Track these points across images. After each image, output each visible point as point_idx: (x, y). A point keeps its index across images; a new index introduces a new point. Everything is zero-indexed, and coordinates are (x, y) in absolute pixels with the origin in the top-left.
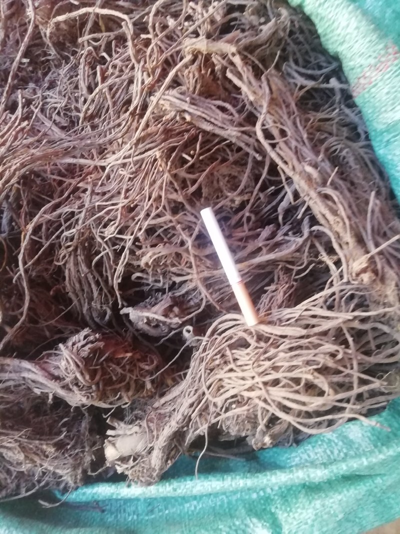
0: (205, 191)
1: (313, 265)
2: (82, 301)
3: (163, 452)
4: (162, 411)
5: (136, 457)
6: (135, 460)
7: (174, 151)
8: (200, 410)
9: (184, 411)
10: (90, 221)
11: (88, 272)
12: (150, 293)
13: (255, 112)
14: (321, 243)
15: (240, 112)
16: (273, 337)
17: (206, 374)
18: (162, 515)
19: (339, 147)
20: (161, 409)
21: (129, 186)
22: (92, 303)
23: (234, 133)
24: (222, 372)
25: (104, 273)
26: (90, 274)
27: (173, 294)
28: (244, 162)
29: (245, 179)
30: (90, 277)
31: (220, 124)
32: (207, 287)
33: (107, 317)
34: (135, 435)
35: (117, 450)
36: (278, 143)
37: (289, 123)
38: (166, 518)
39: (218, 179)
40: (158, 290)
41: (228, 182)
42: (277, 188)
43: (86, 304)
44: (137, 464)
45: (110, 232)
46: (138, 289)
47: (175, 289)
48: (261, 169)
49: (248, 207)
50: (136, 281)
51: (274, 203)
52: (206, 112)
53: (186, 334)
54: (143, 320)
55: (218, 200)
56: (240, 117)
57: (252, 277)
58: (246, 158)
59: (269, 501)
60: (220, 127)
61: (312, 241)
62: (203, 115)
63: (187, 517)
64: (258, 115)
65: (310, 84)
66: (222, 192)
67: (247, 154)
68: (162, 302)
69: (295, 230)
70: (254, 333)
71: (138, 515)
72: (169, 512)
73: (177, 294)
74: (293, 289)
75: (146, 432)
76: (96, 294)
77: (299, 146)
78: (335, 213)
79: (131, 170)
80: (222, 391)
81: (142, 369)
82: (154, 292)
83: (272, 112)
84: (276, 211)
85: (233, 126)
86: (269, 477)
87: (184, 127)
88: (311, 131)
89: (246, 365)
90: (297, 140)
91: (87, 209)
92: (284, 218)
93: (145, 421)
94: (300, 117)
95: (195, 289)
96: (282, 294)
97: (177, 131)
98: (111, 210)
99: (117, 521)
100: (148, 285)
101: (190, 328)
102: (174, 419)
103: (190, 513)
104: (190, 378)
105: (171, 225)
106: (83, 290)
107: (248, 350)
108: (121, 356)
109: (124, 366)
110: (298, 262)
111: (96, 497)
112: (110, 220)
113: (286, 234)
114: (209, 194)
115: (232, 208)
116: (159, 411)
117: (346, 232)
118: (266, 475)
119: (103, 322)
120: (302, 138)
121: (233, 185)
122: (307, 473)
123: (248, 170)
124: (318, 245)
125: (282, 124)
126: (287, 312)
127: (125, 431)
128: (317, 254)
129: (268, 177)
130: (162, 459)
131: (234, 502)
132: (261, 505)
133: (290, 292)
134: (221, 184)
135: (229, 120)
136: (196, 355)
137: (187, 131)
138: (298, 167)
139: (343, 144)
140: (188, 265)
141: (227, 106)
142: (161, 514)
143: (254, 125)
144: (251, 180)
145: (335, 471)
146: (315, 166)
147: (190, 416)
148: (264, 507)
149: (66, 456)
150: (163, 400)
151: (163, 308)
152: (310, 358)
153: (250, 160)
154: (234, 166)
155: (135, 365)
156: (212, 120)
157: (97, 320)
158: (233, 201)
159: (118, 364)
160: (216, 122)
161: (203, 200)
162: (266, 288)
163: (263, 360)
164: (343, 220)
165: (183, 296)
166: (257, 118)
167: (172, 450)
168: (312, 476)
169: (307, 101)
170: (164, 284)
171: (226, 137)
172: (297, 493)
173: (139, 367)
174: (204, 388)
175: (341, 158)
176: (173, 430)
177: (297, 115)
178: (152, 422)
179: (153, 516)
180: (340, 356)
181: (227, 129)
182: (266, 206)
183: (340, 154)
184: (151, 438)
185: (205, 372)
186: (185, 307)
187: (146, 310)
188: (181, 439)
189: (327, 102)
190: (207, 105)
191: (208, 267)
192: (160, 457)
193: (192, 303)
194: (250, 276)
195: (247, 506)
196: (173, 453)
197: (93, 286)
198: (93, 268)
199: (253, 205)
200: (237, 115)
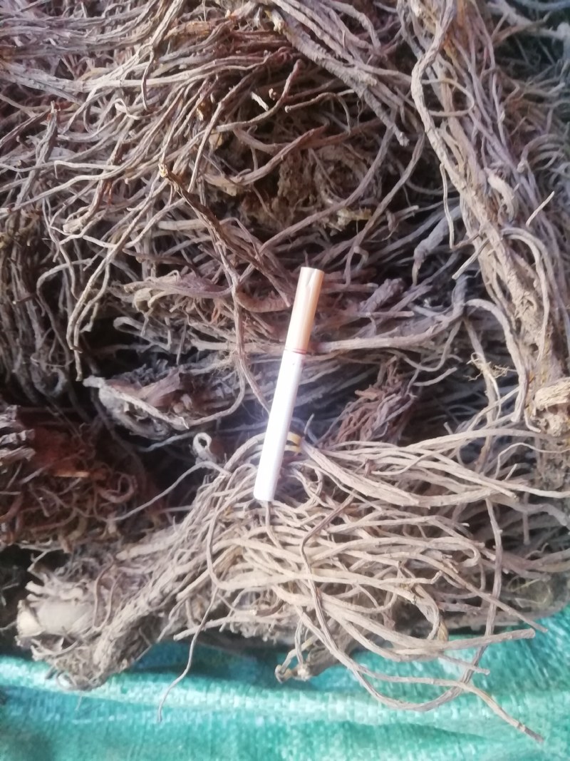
0: (283, 184)
1: (455, 369)
2: (14, 350)
3: (117, 646)
4: (130, 571)
5: (69, 640)
6: (66, 645)
7: (236, 84)
8: (194, 590)
9: (165, 586)
10: (43, 197)
11: (27, 299)
12: (146, 359)
13: (413, 46)
14: (478, 332)
15: (384, 40)
16: (353, 495)
17: (218, 530)
18: (103, 722)
19: (555, 155)
20: (128, 566)
21: (129, 140)
22: (32, 358)
23: (365, 77)
24: (247, 534)
25: (60, 305)
26: (31, 302)
27: (189, 368)
28: (370, 143)
29: (366, 179)
30: (31, 308)
31: (339, 52)
32: (252, 370)
33: (59, 388)
34: (73, 603)
35: (38, 621)
36: (446, 118)
37: (477, 81)
38: (107, 729)
39: (315, 164)
40: (162, 356)
41: (333, 176)
42: (422, 210)
43: (20, 357)
44: (68, 652)
45: (74, 227)
46: (126, 347)
47: (194, 361)
48: (400, 166)
49: (360, 236)
50: (122, 331)
51: (410, 238)
52: (317, 18)
53: (197, 446)
54: (122, 407)
55: (305, 209)
56: (381, 50)
57: (338, 367)
58: (377, 136)
59: (281, 735)
60: (340, 59)
61: (463, 325)
62: (310, 24)
63: (141, 734)
64: (419, 55)
65: (522, 23)
66: (316, 193)
67: (382, 129)
68: (163, 382)
69: (436, 298)
70: (320, 477)
71: (62, 716)
72: (116, 720)
73: (195, 372)
74: (406, 406)
75: (92, 603)
76: (39, 342)
77: (485, 133)
78: (527, 283)
79: (140, 105)
80: (239, 566)
81: (106, 501)
82: (155, 356)
83: (449, 52)
84: (411, 253)
85: (365, 63)
86: (284, 702)
87: (266, 40)
88: (511, 110)
89: (293, 536)
90: (483, 121)
91: (38, 171)
92: (420, 271)
93: (96, 582)
94: (499, 75)
95: (229, 370)
96: (385, 410)
97: (251, 42)
98: (85, 183)
99: (27, 718)
100: (146, 342)
101: (208, 439)
102: (144, 595)
103: (149, 728)
104: (187, 531)
105: (205, 238)
106: (16, 330)
107: (302, 508)
108: (67, 475)
109: (70, 493)
110: (426, 356)
112: (79, 203)
113: (419, 302)
114: (291, 193)
115: (328, 230)
116: (124, 569)
117: (540, 325)
118: (280, 696)
119: (51, 394)
120: (494, 119)
121: (341, 185)
122: (351, 708)
123: (376, 163)
124: (472, 335)
125: (461, 80)
126: (387, 452)
127: (58, 591)
128: (467, 352)
129: (411, 185)
130: (112, 657)
131: (224, 725)
132: (268, 740)
133: (400, 411)
134: (318, 176)
135: (359, 49)
136: (208, 489)
137: (272, 48)
138: (477, 176)
139: (563, 151)
140: (223, 323)
141: (364, 19)
142: (101, 719)
143: (408, 71)
144: (377, 183)
145: (400, 714)
146: (510, 180)
147: (175, 595)
148: (270, 745)
150: (135, 551)
151: (162, 393)
152: (415, 555)
153: (384, 143)
154: (350, 147)
155: (92, 492)
156: (326, 39)
157: (40, 388)
158: (334, 217)
159: (58, 489)
160: (332, 45)
161: (275, 201)
162: (357, 392)
163: (325, 538)
164: (539, 299)
165: (206, 376)
166: (414, 60)
167: (133, 643)
168: (358, 714)
169: (508, 60)
170: (174, 347)
171: (346, 80)
172: (330, 733)
174: (207, 555)
175: (553, 178)
176: (140, 613)
177: (493, 72)
178: (108, 587)
179: (87, 721)
180: (472, 562)
181: (353, 66)
182: (393, 240)
183: (553, 170)
184: (101, 614)
185: (216, 525)
186: (205, 397)
187: (132, 389)
188: (152, 628)
189: (541, 70)
190: (323, 6)
191: (261, 336)
192: (109, 652)
193: (219, 393)
194: (335, 366)
195: (244, 736)
196: (134, 648)
197: (36, 326)
198: (38, 292)
199: (370, 233)
200: (377, 43)
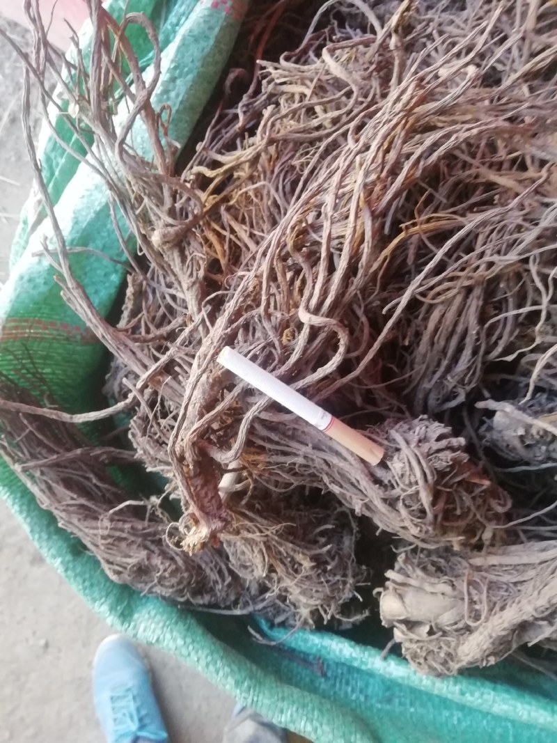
3: (493, 643)
4: (492, 577)
5: (435, 629)
6: (431, 632)
18: (404, 712)
22: (448, 377)
26: (475, 332)
33: (451, 405)
34: (440, 596)
35: (404, 606)
43: (438, 375)
44: (434, 640)
46: (510, 377)
75: (463, 599)
76: (463, 365)
81: (492, 509)
93: (464, 582)
99: (335, 693)
102: (529, 602)
108: (476, 481)
109: (475, 497)
111: (323, 652)
127: (423, 583)
130: (485, 652)
142: (402, 708)
149: (322, 580)
155: (486, 501)
157: (433, 403)
159: (467, 491)
167: (503, 644)
173: (489, 506)
176: (524, 617)
192: (485, 647)
196: (501, 648)
197: (468, 352)
198: (487, 326)
